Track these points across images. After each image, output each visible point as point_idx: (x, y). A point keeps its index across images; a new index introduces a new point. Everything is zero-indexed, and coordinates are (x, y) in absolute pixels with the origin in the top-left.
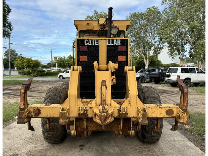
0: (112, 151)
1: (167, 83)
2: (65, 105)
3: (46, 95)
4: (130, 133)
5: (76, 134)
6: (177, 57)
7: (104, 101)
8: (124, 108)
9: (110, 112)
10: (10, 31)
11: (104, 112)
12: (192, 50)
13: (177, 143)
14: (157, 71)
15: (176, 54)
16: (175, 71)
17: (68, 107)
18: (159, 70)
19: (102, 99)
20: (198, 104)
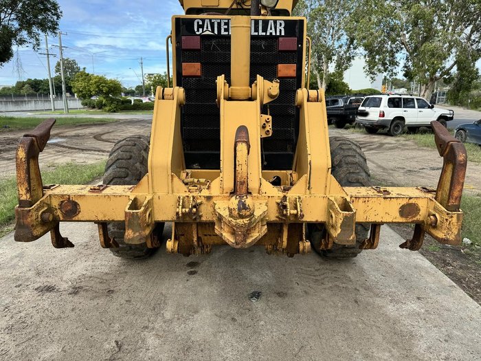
0: (258, 279)
1: (360, 127)
2: (142, 192)
3: (110, 155)
4: (301, 247)
5: (176, 248)
6: (380, 77)
7: (242, 183)
8: (293, 199)
9: (258, 213)
10: (57, 19)
11: (241, 217)
12: (410, 63)
13: (395, 258)
14: (341, 103)
15: (379, 71)
16: (377, 103)
17: (149, 197)
18: (346, 102)
19: (238, 179)
20: (423, 169)
